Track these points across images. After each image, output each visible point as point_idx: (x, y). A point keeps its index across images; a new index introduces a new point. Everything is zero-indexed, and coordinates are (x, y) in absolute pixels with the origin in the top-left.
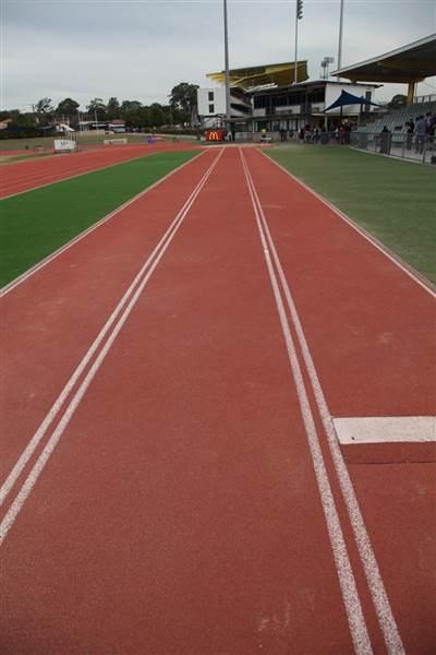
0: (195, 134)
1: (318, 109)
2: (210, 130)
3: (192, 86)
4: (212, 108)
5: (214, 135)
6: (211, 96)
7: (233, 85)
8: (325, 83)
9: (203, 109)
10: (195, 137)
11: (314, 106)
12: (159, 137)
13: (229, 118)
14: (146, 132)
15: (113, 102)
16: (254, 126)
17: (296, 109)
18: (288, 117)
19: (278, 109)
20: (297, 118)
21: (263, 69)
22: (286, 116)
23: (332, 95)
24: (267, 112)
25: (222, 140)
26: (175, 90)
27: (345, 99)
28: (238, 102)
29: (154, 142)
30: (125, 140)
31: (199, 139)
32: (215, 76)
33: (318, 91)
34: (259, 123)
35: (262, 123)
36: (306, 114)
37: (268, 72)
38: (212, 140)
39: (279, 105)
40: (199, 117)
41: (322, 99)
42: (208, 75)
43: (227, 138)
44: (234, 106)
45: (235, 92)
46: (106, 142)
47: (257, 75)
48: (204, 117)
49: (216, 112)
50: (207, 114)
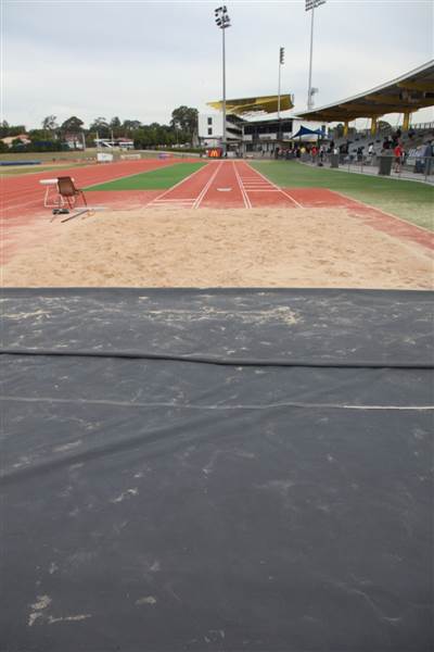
0: (197, 152)
1: (288, 137)
2: (211, 149)
3: (190, 110)
4: (210, 131)
5: (214, 153)
6: (210, 121)
7: (229, 112)
8: (292, 119)
9: (202, 131)
10: (198, 155)
11: (285, 134)
12: (168, 153)
13: (225, 141)
14: (156, 149)
15: (116, 121)
16: (243, 148)
17: (273, 136)
18: (268, 142)
19: (261, 136)
20: (274, 142)
21: (254, 100)
22: (266, 141)
23: (296, 128)
24: (253, 138)
25: (220, 157)
26: (175, 113)
27: (303, 131)
28: (233, 126)
30: (139, 156)
32: (213, 105)
33: (286, 125)
34: (247, 145)
35: (250, 147)
36: (279, 140)
37: (258, 102)
38: (213, 157)
39: (261, 133)
40: (200, 139)
41: (290, 130)
42: (208, 104)
44: (229, 130)
45: (230, 118)
46: (122, 157)
47: (249, 104)
48: (203, 139)
49: (214, 134)
50: (207, 135)
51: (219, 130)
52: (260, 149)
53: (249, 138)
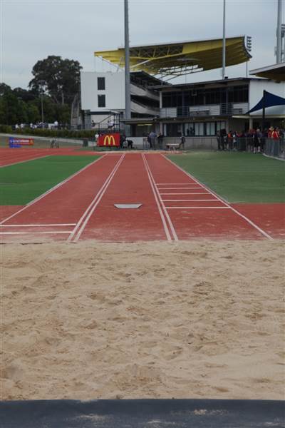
0: (79, 136)
1: (240, 110)
2: (103, 133)
4: (102, 100)
5: (110, 139)
6: (101, 83)
7: (135, 68)
8: (248, 80)
9: (88, 100)
11: (236, 106)
12: (24, 139)
13: (128, 117)
16: (162, 130)
17: (215, 110)
18: (205, 120)
19: (192, 109)
20: (217, 120)
21: (179, 47)
22: (203, 118)
23: (256, 95)
24: (179, 113)
25: (120, 146)
26: (40, 68)
27: (269, 99)
28: (141, 92)
29: (19, 145)
31: (86, 144)
32: (106, 55)
33: (239, 90)
34: (168, 125)
35: (173, 128)
36: (226, 116)
37: (185, 52)
38: (107, 146)
40: (82, 112)
41: (245, 98)
42: (97, 54)
43: (125, 143)
44: (136, 99)
45: (136, 79)
47: (171, 55)
48: (90, 113)
49: (109, 106)
50: (95, 108)
51: (117, 99)
52: (192, 133)
53: (171, 113)
